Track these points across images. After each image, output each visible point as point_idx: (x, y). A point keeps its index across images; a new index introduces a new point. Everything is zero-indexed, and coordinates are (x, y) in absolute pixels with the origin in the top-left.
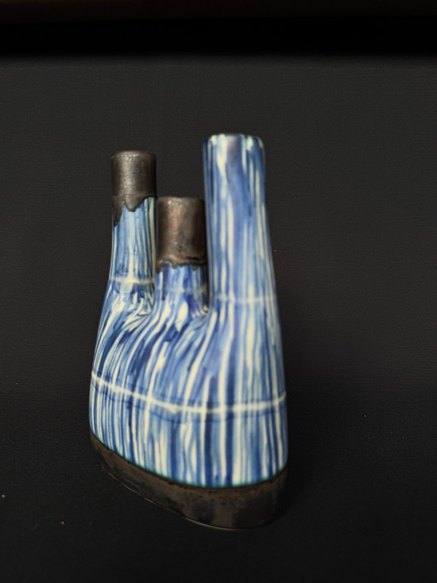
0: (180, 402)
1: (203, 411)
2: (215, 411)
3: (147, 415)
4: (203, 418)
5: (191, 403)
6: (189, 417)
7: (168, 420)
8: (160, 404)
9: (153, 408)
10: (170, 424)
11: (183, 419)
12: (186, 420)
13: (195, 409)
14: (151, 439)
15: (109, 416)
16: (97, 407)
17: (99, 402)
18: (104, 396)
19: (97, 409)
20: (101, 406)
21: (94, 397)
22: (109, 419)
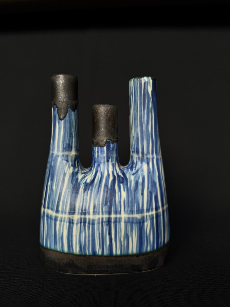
0: (142, 212)
1: (154, 212)
2: (159, 211)
3: (123, 224)
4: (155, 216)
5: (148, 210)
6: (148, 218)
7: (137, 223)
8: (131, 216)
9: (127, 219)
10: (138, 224)
11: (145, 220)
12: (147, 220)
13: (150, 213)
14: (127, 236)
15: (90, 235)
16: (73, 234)
17: (76, 230)
18: (82, 224)
19: (73, 235)
20: (78, 232)
21: (66, 229)
22: (90, 236)
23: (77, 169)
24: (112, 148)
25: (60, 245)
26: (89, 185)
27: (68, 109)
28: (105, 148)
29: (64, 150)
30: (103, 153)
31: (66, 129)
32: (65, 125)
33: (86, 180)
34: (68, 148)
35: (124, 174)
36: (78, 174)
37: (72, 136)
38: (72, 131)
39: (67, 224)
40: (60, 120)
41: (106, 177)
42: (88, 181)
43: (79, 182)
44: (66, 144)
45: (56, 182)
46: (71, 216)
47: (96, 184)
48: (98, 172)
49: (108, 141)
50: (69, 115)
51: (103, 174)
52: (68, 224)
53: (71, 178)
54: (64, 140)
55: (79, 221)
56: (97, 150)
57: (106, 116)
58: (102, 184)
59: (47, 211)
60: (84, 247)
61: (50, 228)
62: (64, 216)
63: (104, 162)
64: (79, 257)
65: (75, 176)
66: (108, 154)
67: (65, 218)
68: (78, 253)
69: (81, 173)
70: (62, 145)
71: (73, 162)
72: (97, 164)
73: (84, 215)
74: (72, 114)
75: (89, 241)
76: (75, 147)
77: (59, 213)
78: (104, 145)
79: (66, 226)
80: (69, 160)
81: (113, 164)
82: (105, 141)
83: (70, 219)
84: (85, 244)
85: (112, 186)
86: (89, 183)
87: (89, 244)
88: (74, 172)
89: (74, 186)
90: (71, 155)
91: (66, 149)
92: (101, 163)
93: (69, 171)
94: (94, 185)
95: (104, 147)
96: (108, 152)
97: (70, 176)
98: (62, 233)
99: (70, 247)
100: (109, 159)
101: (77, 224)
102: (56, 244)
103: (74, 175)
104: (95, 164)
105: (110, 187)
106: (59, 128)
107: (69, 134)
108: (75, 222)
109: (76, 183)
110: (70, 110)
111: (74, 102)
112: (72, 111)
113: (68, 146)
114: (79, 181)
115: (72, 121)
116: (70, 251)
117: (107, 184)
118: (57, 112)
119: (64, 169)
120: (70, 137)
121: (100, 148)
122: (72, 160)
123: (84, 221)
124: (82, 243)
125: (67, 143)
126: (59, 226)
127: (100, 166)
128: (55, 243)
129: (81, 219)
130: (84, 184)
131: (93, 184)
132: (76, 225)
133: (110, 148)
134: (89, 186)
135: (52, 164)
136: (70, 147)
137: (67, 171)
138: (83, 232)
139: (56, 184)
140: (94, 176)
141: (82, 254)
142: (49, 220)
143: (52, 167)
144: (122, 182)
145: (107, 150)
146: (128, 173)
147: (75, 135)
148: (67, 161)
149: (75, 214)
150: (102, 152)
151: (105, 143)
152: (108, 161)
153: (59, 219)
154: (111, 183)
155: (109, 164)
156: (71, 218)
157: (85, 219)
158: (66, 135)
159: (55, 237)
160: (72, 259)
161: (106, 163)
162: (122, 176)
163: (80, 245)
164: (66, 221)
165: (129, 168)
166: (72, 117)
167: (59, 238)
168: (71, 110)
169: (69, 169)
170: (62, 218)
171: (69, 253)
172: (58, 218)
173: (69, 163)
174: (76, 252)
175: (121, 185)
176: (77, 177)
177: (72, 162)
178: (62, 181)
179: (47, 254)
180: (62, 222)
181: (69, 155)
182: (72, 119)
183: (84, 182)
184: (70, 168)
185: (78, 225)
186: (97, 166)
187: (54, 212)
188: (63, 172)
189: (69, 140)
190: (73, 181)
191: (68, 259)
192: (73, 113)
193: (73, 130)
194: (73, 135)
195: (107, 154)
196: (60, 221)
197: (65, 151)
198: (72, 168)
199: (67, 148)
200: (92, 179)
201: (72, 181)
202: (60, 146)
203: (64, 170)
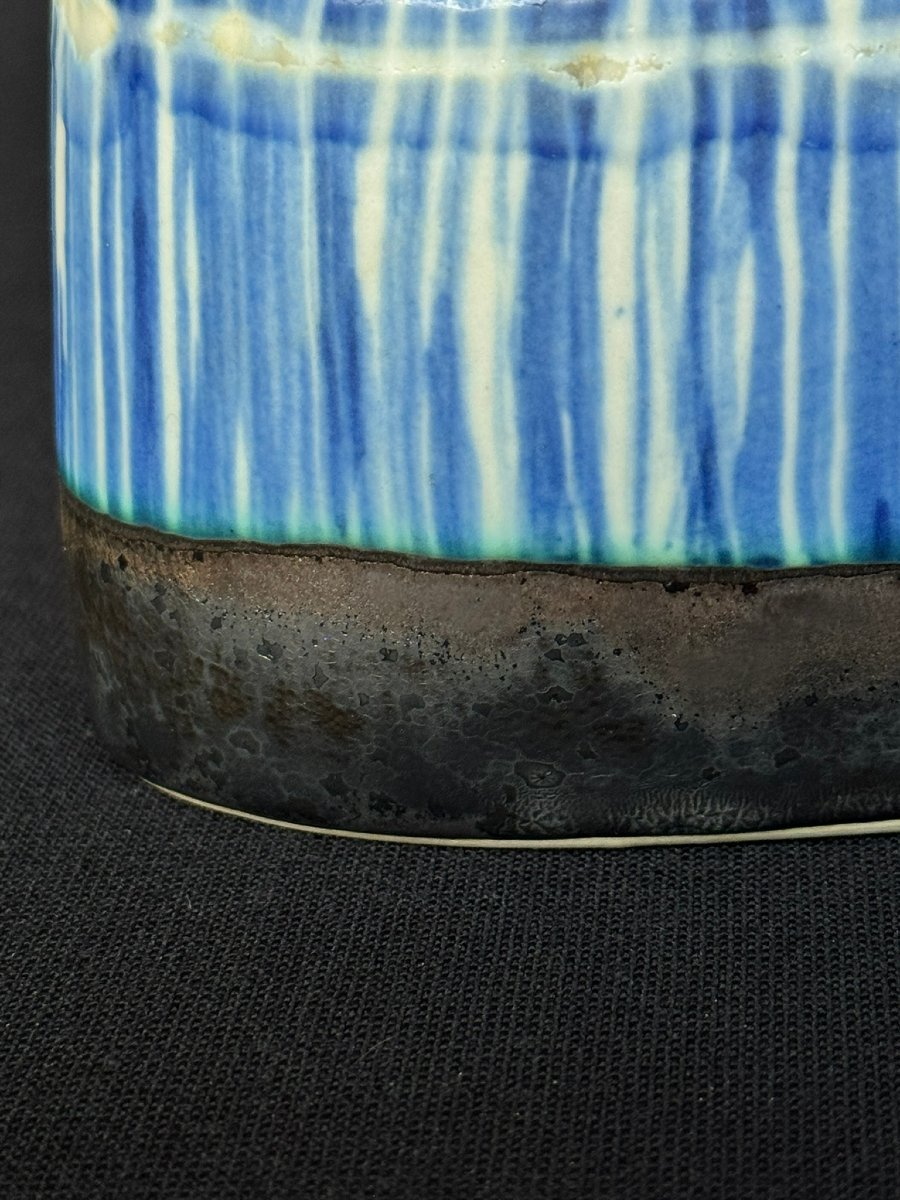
15: (830, 290)
16: (593, 299)
17: (640, 239)
18: (723, 156)
19: (595, 315)
20: (665, 266)
21: (501, 238)
22: (829, 314)
25: (411, 468)
39: (501, 175)
46: (551, 63)
52: (520, 166)
55: (683, 117)
59: (175, 34)
60: (743, 461)
61: (254, 260)
62: (453, 63)
64: (679, 604)
67: (469, 93)
68: (669, 546)
73: (736, 25)
75: (815, 374)
77: (375, 41)
79: (500, 206)
83: (540, 97)
84: (764, 422)
87: (814, 409)
98: (446, 306)
99: (557, 480)
101: (652, 154)
102: (360, 455)
108: (623, 132)
116: (562, 529)
123: (750, 116)
124: (719, 414)
126: (393, 208)
128: (347, 445)
129: (703, 84)
132: (640, 180)
138: (734, 256)
141: (724, 556)
142: (234, 146)
149: (612, 26)
153: (381, 120)
156: (567, 84)
157: (760, 85)
159: (340, 368)
160: (577, 639)
163: (691, 431)
164: (487, 130)
167: (390, 380)
170: (428, 94)
171: (540, 557)
172: (362, 111)
174: (638, 539)
179: (216, 624)
180: (438, 161)
185: (658, 174)
187: (294, 30)
191: (532, 638)
196: (397, 138)
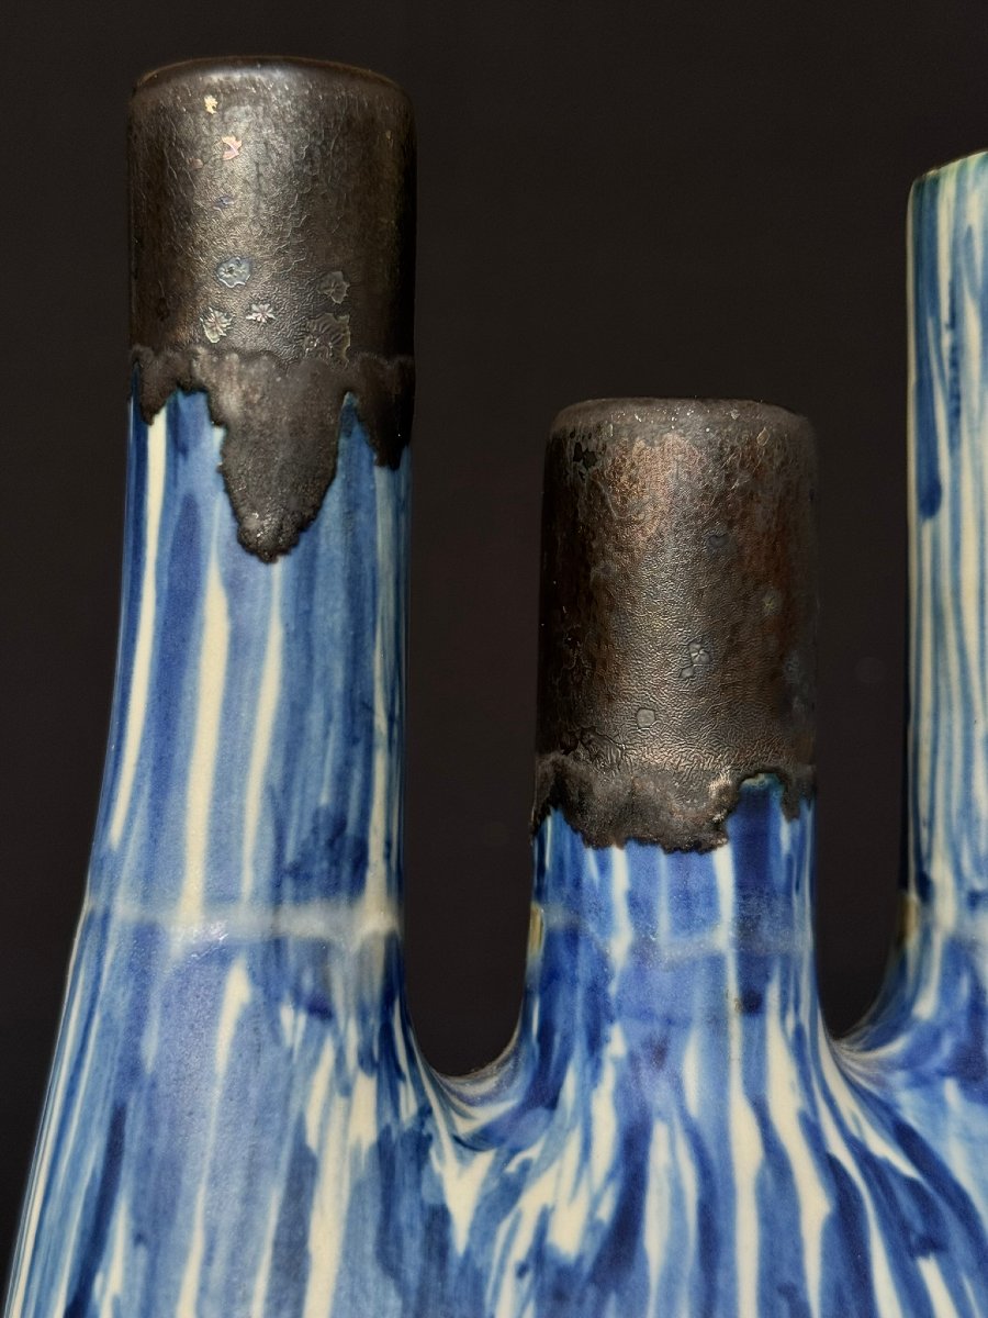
23: (409, 1105)
24: (790, 861)
26: (591, 1293)
27: (343, 442)
28: (723, 860)
29: (288, 886)
30: (700, 913)
31: (310, 658)
32: (309, 613)
33: (541, 1232)
34: (325, 865)
35: (905, 1137)
36: (433, 1152)
37: (370, 728)
38: (372, 673)
40: (254, 561)
41: (761, 1189)
42: (569, 1239)
43: (468, 1254)
44: (307, 826)
45: (208, 1259)
47: (671, 1277)
48: (660, 1133)
49: (748, 782)
50: (352, 506)
51: (713, 1153)
53: (373, 1211)
54: (288, 778)
56: (635, 879)
57: (730, 524)
58: (732, 1280)
63: (717, 1022)
65: (409, 1179)
66: (755, 927)
69: (457, 1140)
70: (269, 830)
71: (374, 1022)
72: (627, 1035)
74: (373, 492)
76: (388, 856)
78: (717, 828)
80: (340, 999)
81: (799, 1032)
82: (723, 791)
85: (848, 1295)
86: (580, 1259)
88: (394, 1134)
89: (413, 1299)
90: (354, 947)
91: (308, 877)
92: (686, 1023)
93: (345, 1131)
94: (645, 1286)
95: (712, 848)
96: (753, 902)
97: (357, 1189)
100: (767, 978)
103: (398, 1166)
104: (595, 1042)
105: (824, 1305)
106: (242, 647)
107: (338, 715)
109: (434, 1271)
110: (355, 449)
111: (391, 366)
112: (371, 464)
113: (331, 843)
114: (460, 1235)
115: (374, 569)
117: (787, 1276)
118: (223, 472)
119: (294, 1106)
120: (351, 740)
121: (662, 861)
122: (367, 997)
125: (317, 814)
127: (670, 1059)
130: (521, 1271)
131: (634, 1278)
133: (773, 861)
134: (588, 1307)
135: (151, 1047)
136: (349, 845)
137: (323, 1126)
139: (203, 1289)
140: (611, 1176)
143: (154, 1085)
144: (933, 1244)
145: (742, 886)
146: (952, 1128)
147: (391, 719)
148: (320, 1010)
150: (693, 905)
151: (719, 808)
152: (752, 1004)
154: (827, 1256)
155: (763, 1036)
158: (315, 718)
161: (736, 1026)
162: (907, 1169)
165: (943, 1074)
166: (374, 521)
168: (365, 450)
169: (339, 1102)
173: (336, 1033)
175: (929, 1271)
176: (426, 1190)
177: (363, 1016)
178: (276, 1244)
181: (336, 939)
182: (373, 543)
183: (521, 1248)
184: (347, 1090)
186: (633, 1058)
188: (280, 1141)
189: (342, 780)
190: (398, 1241)
192: (381, 477)
193: (379, 663)
194: (381, 722)
195: (747, 926)
197: (300, 899)
198: (366, 1088)
199: (321, 866)
200: (606, 1212)
201: (392, 1249)
202: (240, 843)
203: (293, 1117)
